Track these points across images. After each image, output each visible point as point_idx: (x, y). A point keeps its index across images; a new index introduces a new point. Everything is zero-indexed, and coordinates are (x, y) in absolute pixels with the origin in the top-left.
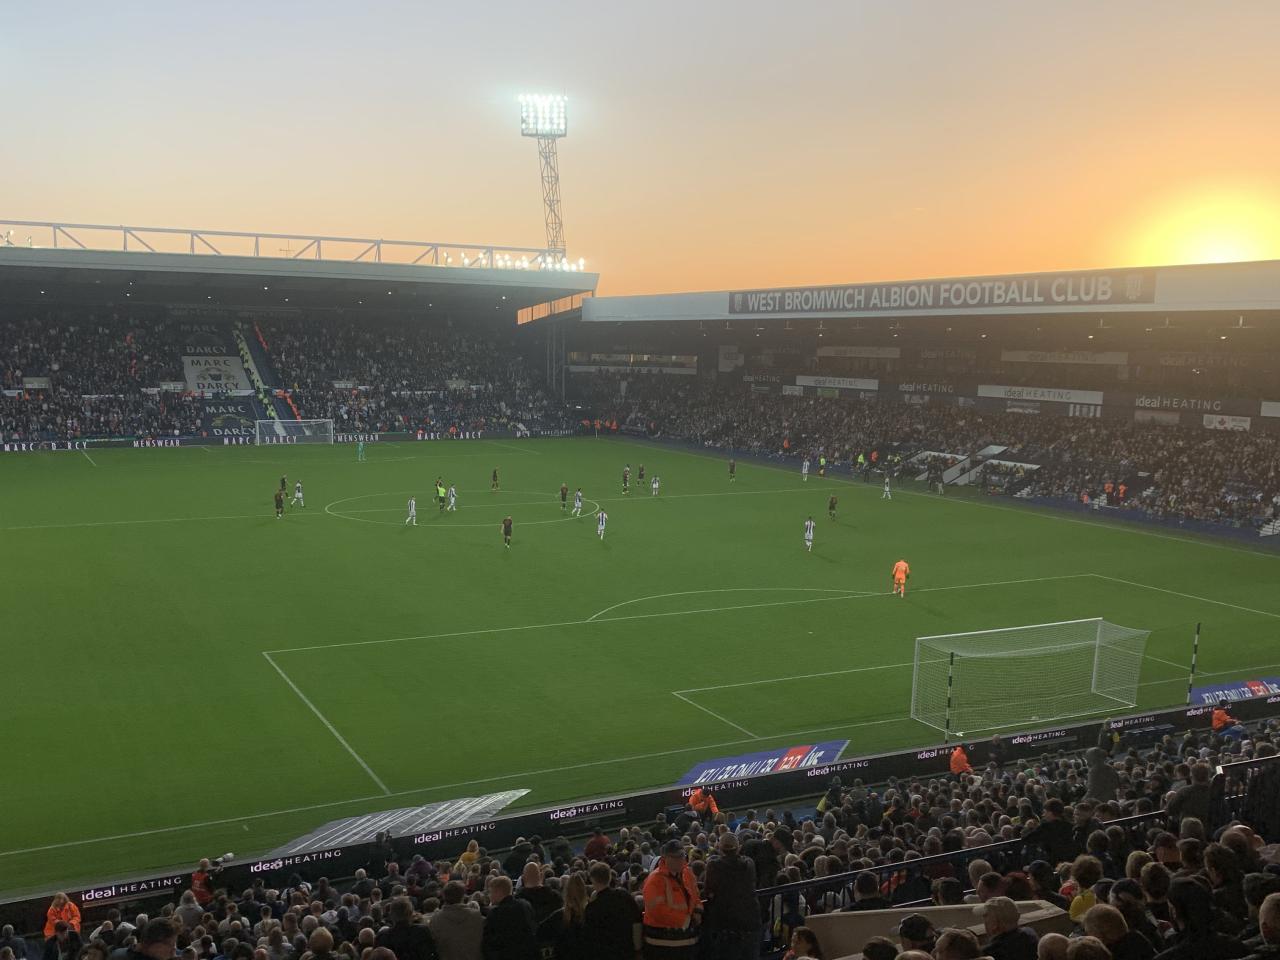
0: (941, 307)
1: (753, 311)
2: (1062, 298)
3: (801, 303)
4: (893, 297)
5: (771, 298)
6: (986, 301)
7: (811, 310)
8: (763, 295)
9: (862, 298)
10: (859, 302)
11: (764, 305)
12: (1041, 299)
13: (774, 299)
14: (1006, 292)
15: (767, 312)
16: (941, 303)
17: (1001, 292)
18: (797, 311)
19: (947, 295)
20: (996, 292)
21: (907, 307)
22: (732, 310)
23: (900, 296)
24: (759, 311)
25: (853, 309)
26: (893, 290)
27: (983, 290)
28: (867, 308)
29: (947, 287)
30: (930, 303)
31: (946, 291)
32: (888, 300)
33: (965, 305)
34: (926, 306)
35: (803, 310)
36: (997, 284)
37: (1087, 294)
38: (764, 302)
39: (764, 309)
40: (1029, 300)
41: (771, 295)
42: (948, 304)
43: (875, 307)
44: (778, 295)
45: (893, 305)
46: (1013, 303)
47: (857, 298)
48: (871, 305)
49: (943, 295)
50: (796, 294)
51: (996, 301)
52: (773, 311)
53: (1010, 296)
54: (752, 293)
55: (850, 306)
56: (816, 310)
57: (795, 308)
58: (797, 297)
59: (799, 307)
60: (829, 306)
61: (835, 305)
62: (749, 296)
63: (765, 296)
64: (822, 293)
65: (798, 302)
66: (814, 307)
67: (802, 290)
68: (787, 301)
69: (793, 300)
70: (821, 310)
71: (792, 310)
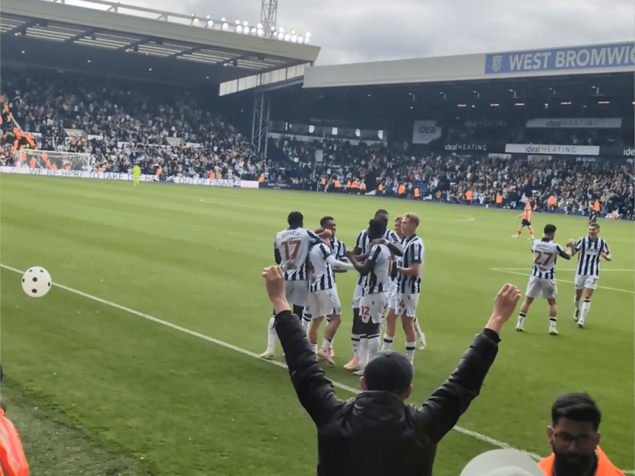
1: (515, 70)
3: (575, 61)
5: (538, 58)
7: (588, 66)
8: (527, 56)
11: (528, 64)
13: (542, 59)
15: (533, 70)
18: (570, 67)
22: (489, 70)
24: (522, 70)
35: (577, 67)
38: (530, 61)
39: (530, 67)
41: (539, 55)
44: (546, 55)
50: (569, 53)
52: (541, 68)
54: (514, 54)
56: (595, 66)
57: (567, 65)
58: (571, 55)
59: (573, 65)
60: (611, 62)
61: (619, 61)
62: (511, 57)
63: (531, 55)
64: (603, 51)
65: (572, 59)
66: (592, 64)
67: (577, 49)
68: (558, 59)
69: (565, 58)
70: (600, 66)
71: (564, 68)
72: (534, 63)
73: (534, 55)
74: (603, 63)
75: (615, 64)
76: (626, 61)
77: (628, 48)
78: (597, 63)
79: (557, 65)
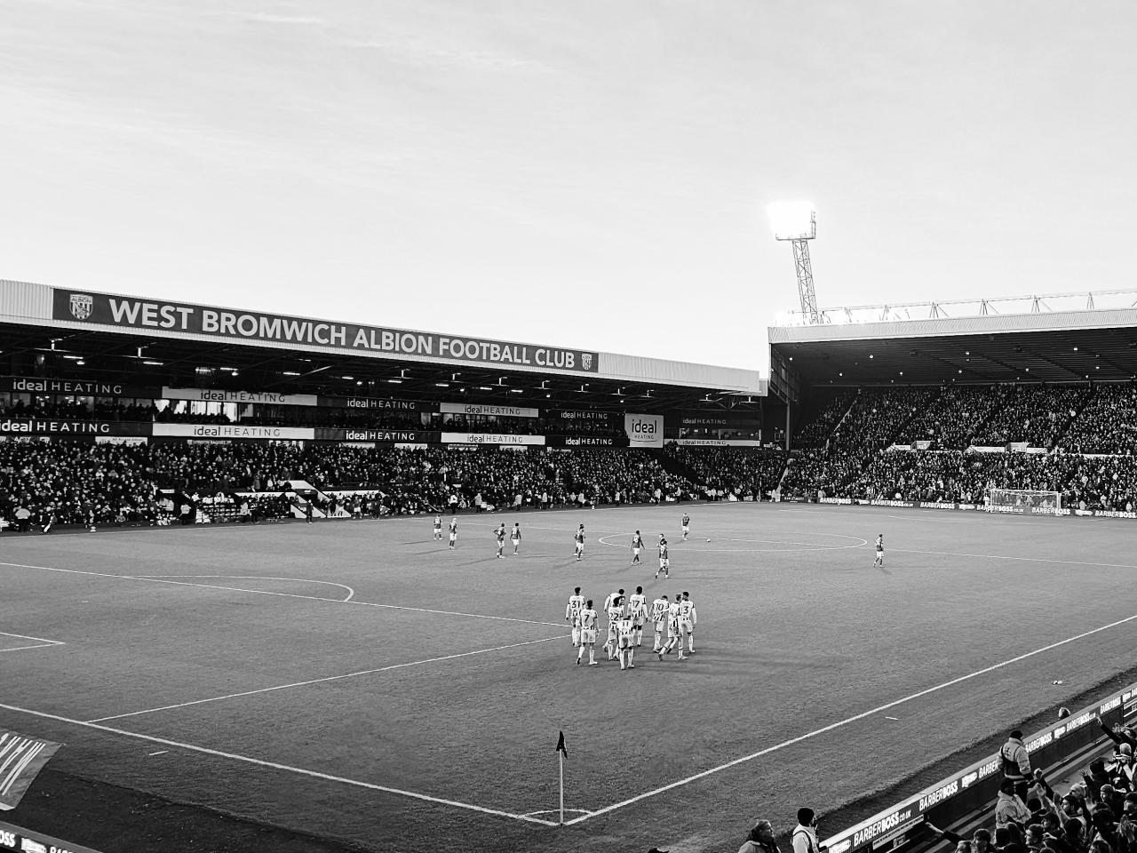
0: (439, 356)
1: (124, 322)
2: (543, 363)
3: (235, 327)
4: (384, 341)
6: (484, 358)
7: (256, 336)
8: (146, 306)
9: (343, 335)
10: (338, 339)
11: (150, 319)
12: (528, 362)
13: (178, 316)
14: (501, 352)
15: (159, 328)
16: (441, 353)
17: (497, 352)
18: (228, 334)
19: (447, 347)
20: (492, 352)
21: (401, 351)
22: (62, 314)
23: (394, 341)
24: (138, 324)
25: (328, 345)
26: (384, 334)
27: (481, 348)
28: (349, 345)
29: (448, 341)
30: (429, 350)
31: (445, 344)
32: (379, 341)
33: (464, 357)
34: (424, 353)
35: (239, 335)
36: (493, 346)
37: (559, 362)
38: (155, 315)
39: (154, 323)
40: (519, 361)
41: (172, 309)
42: (447, 354)
43: (361, 347)
44: (185, 312)
45: (384, 347)
46: (506, 361)
47: (334, 335)
48: (355, 345)
49: (442, 347)
50: (224, 315)
51: (492, 358)
52: (177, 328)
53: (504, 356)
54: (117, 297)
55: (326, 341)
56: (266, 338)
57: (223, 331)
58: (228, 319)
59: (232, 331)
60: (289, 336)
61: (300, 338)
62: (113, 302)
63: (155, 307)
64: (277, 322)
65: (230, 324)
66: (262, 335)
67: (238, 314)
68: (206, 321)
69: (219, 321)
70: (274, 339)
71: (218, 333)
72: (160, 319)
73: (160, 308)
74: (278, 336)
75: (294, 340)
76: (310, 340)
77: (310, 325)
78: (270, 335)
79: (205, 328)
